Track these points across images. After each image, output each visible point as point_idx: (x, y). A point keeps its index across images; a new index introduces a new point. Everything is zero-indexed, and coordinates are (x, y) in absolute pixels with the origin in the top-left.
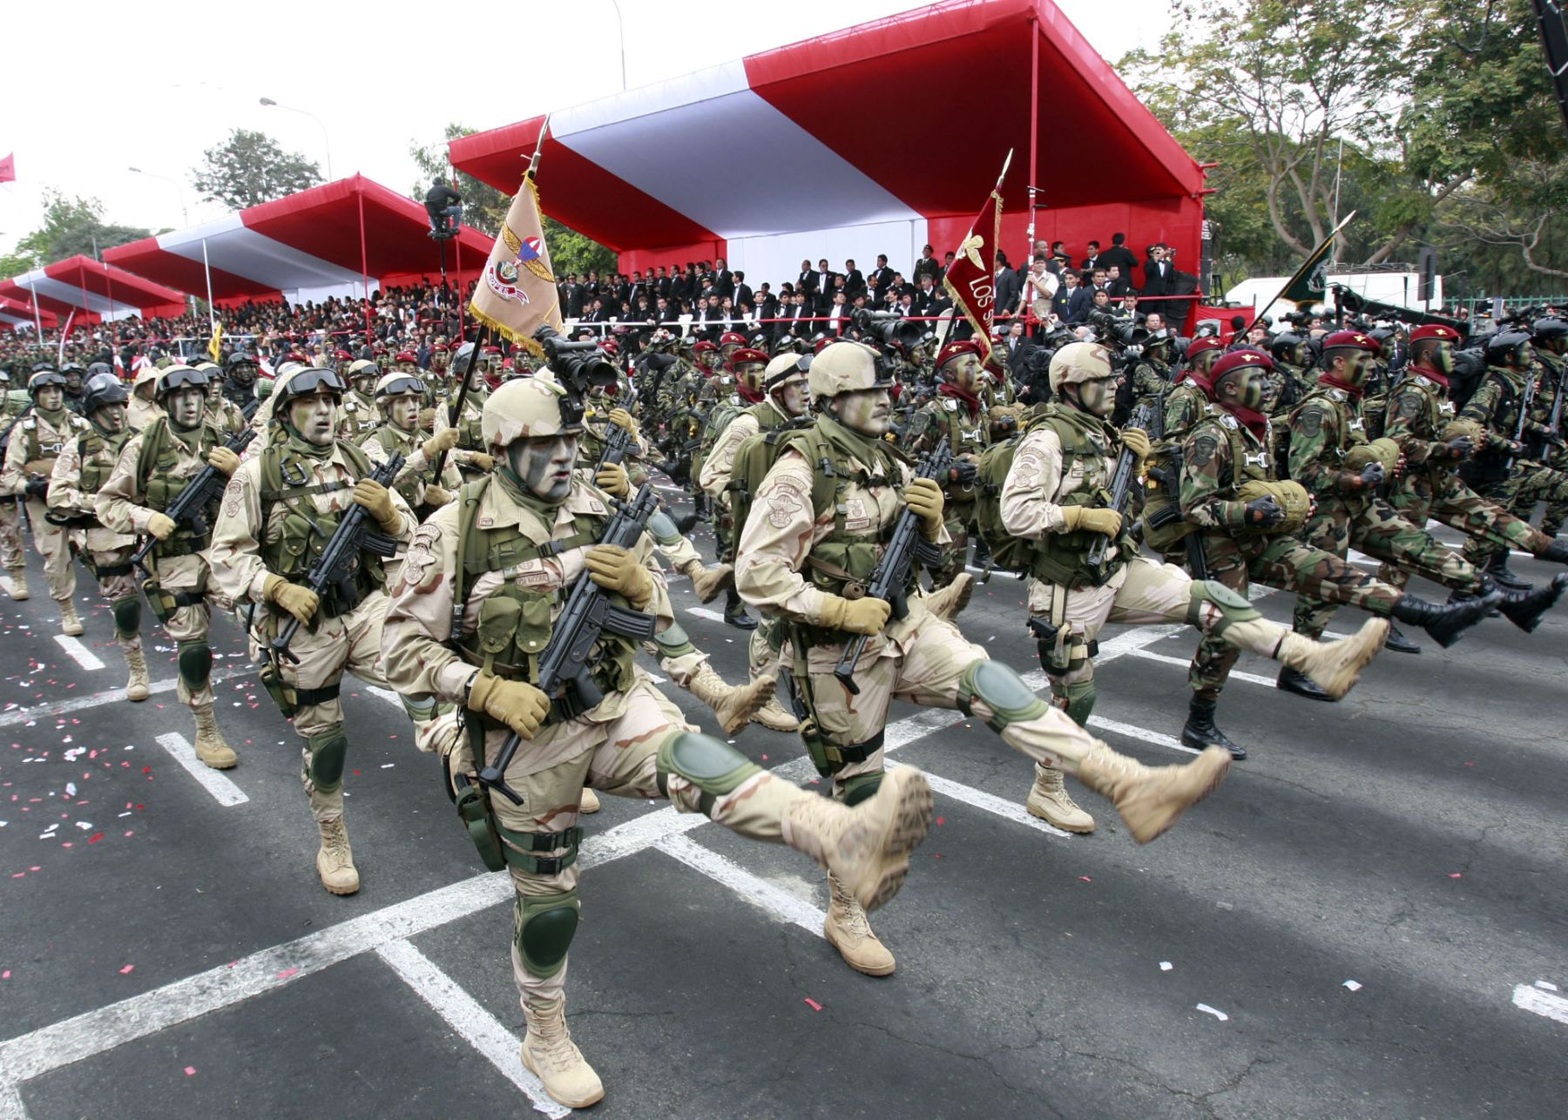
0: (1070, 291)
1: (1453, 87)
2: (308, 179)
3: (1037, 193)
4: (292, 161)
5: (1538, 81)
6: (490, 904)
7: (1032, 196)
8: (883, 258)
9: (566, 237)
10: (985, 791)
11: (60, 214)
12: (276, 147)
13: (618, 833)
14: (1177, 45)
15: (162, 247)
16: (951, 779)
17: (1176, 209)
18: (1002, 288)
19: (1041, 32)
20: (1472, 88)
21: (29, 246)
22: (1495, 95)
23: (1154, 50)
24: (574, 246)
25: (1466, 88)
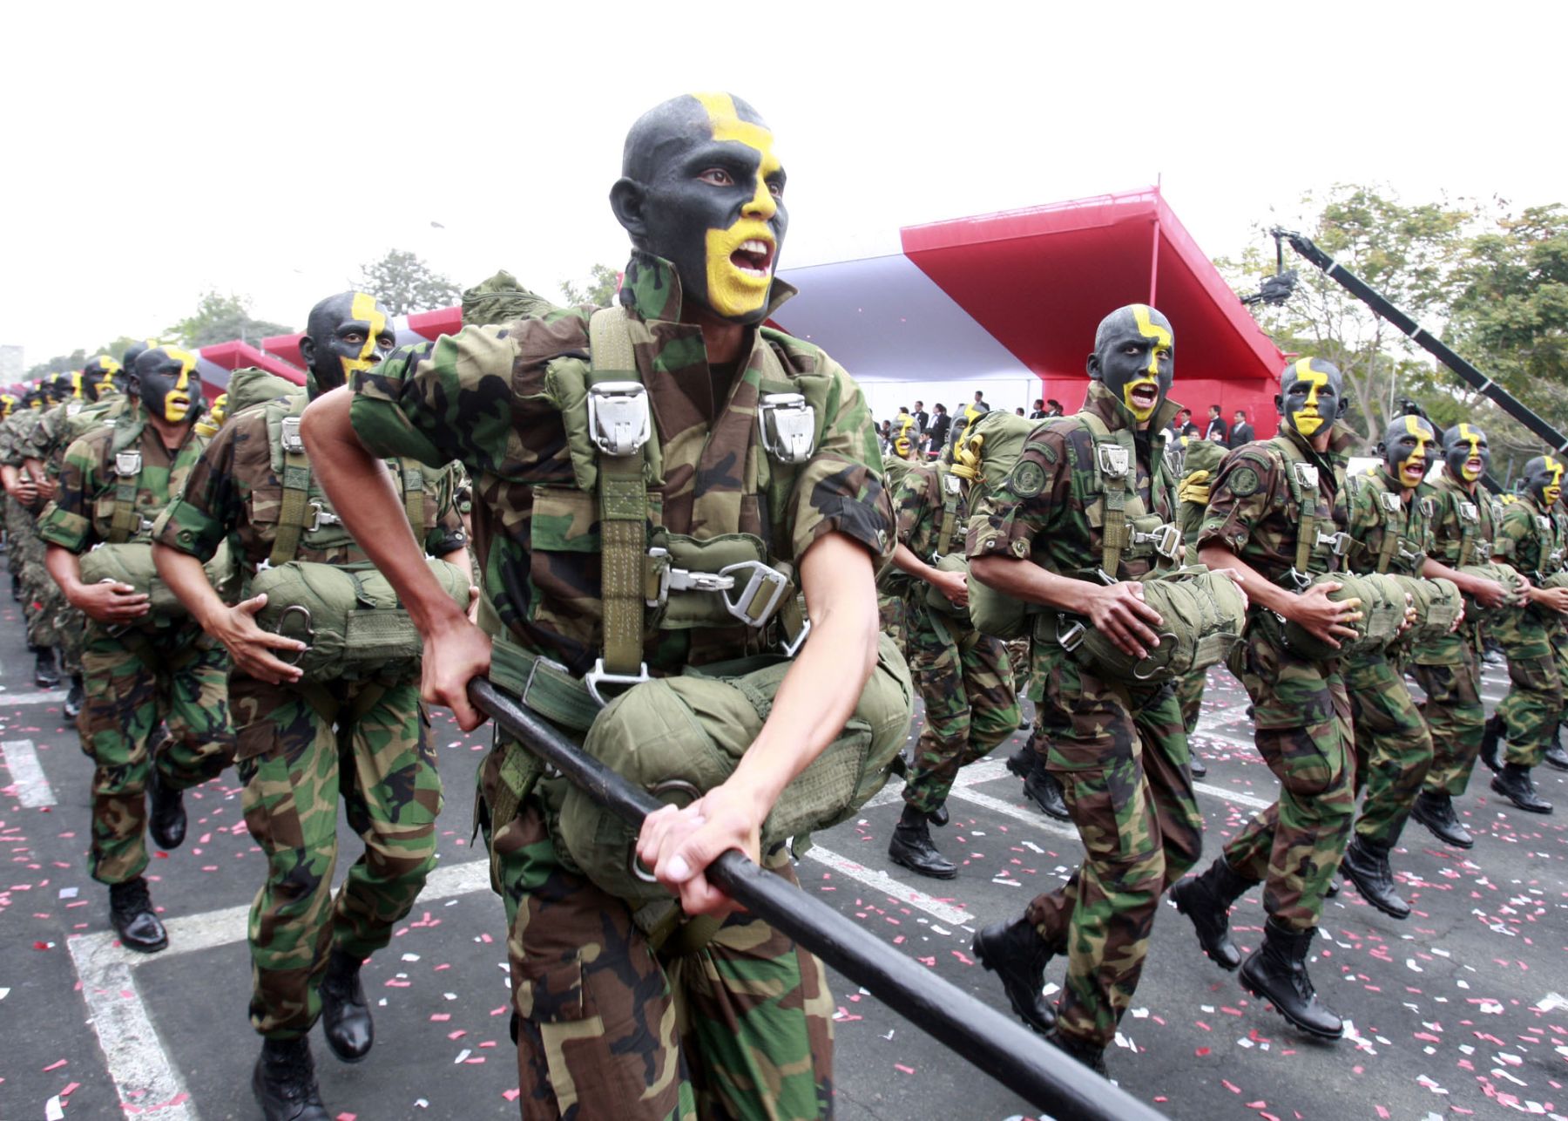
1: (1486, 314)
2: (450, 298)
4: (439, 280)
5: (1554, 315)
11: (214, 306)
12: (425, 266)
14: (1253, 256)
17: (1262, 389)
19: (1161, 232)
20: (1501, 315)
21: (176, 330)
22: (1518, 322)
23: (1237, 259)
25: (1495, 315)
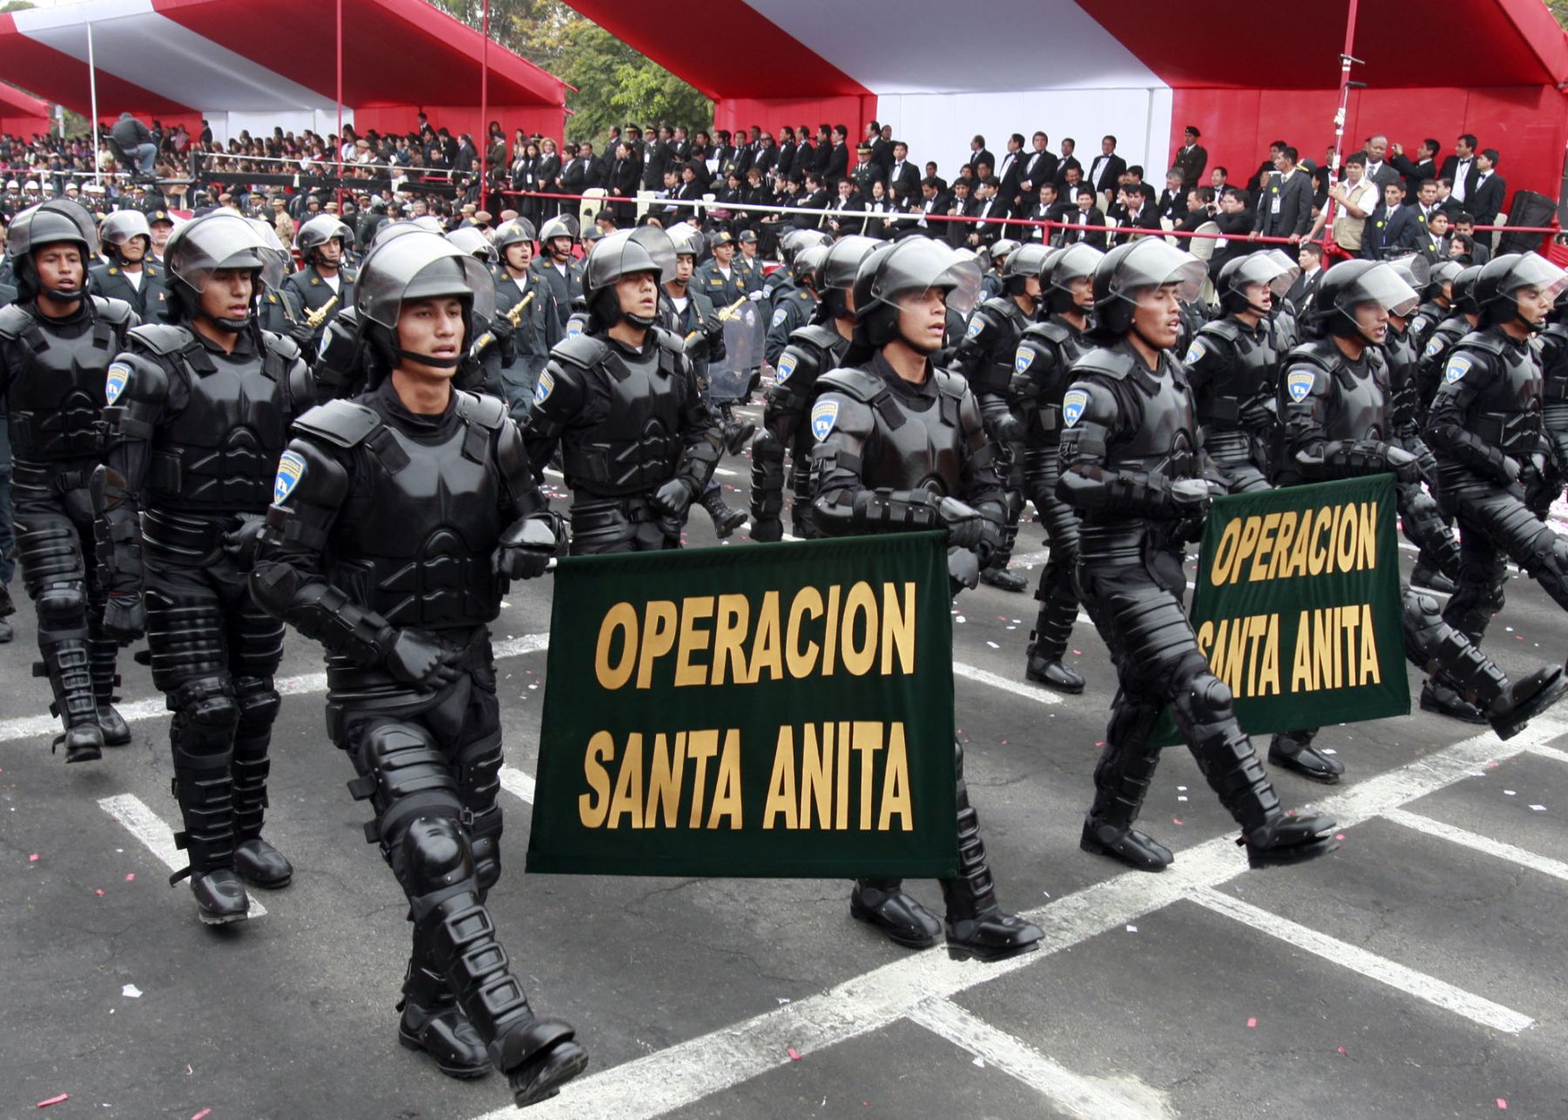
0: (1391, 210)
3: (1353, 65)
6: (680, 1102)
7: (1346, 69)
8: (1111, 141)
9: (629, 69)
10: (1377, 954)
13: (850, 993)
15: (21, 29)
16: (1322, 931)
17: (1536, 102)
18: (1290, 200)
24: (641, 84)
